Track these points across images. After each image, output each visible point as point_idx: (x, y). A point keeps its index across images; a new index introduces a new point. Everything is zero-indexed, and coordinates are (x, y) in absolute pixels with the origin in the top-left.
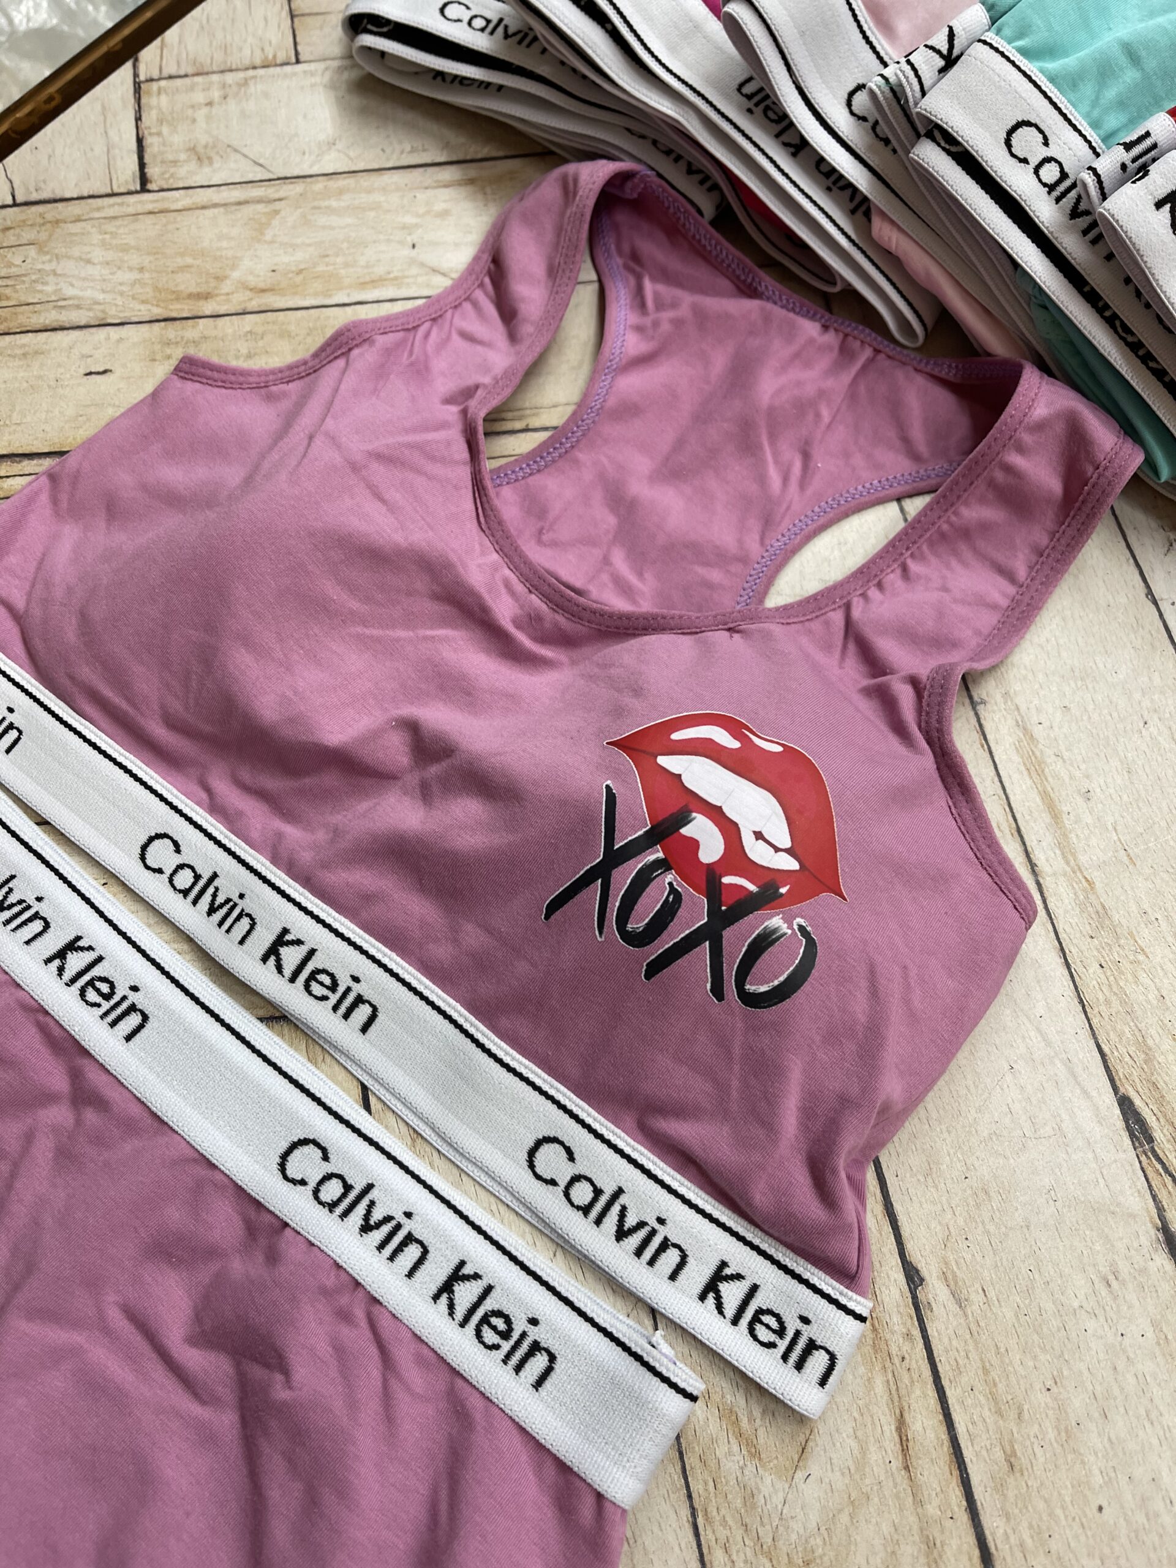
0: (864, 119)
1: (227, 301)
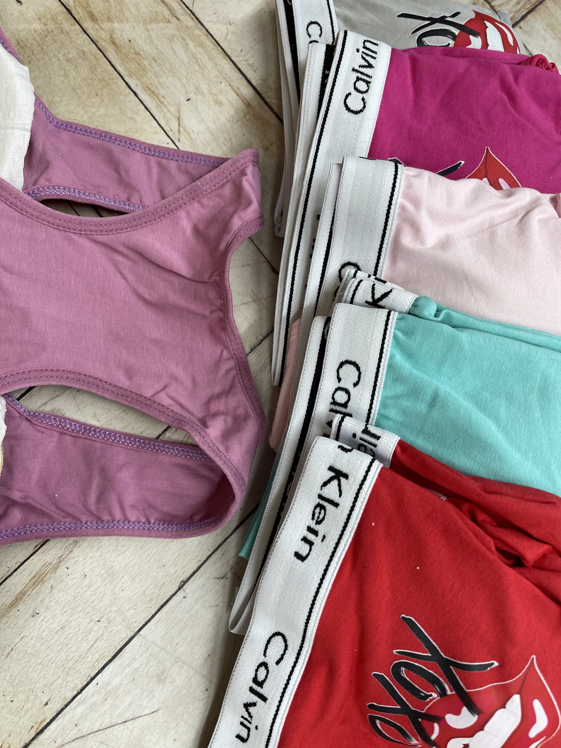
0: (341, 279)
1: (97, 31)
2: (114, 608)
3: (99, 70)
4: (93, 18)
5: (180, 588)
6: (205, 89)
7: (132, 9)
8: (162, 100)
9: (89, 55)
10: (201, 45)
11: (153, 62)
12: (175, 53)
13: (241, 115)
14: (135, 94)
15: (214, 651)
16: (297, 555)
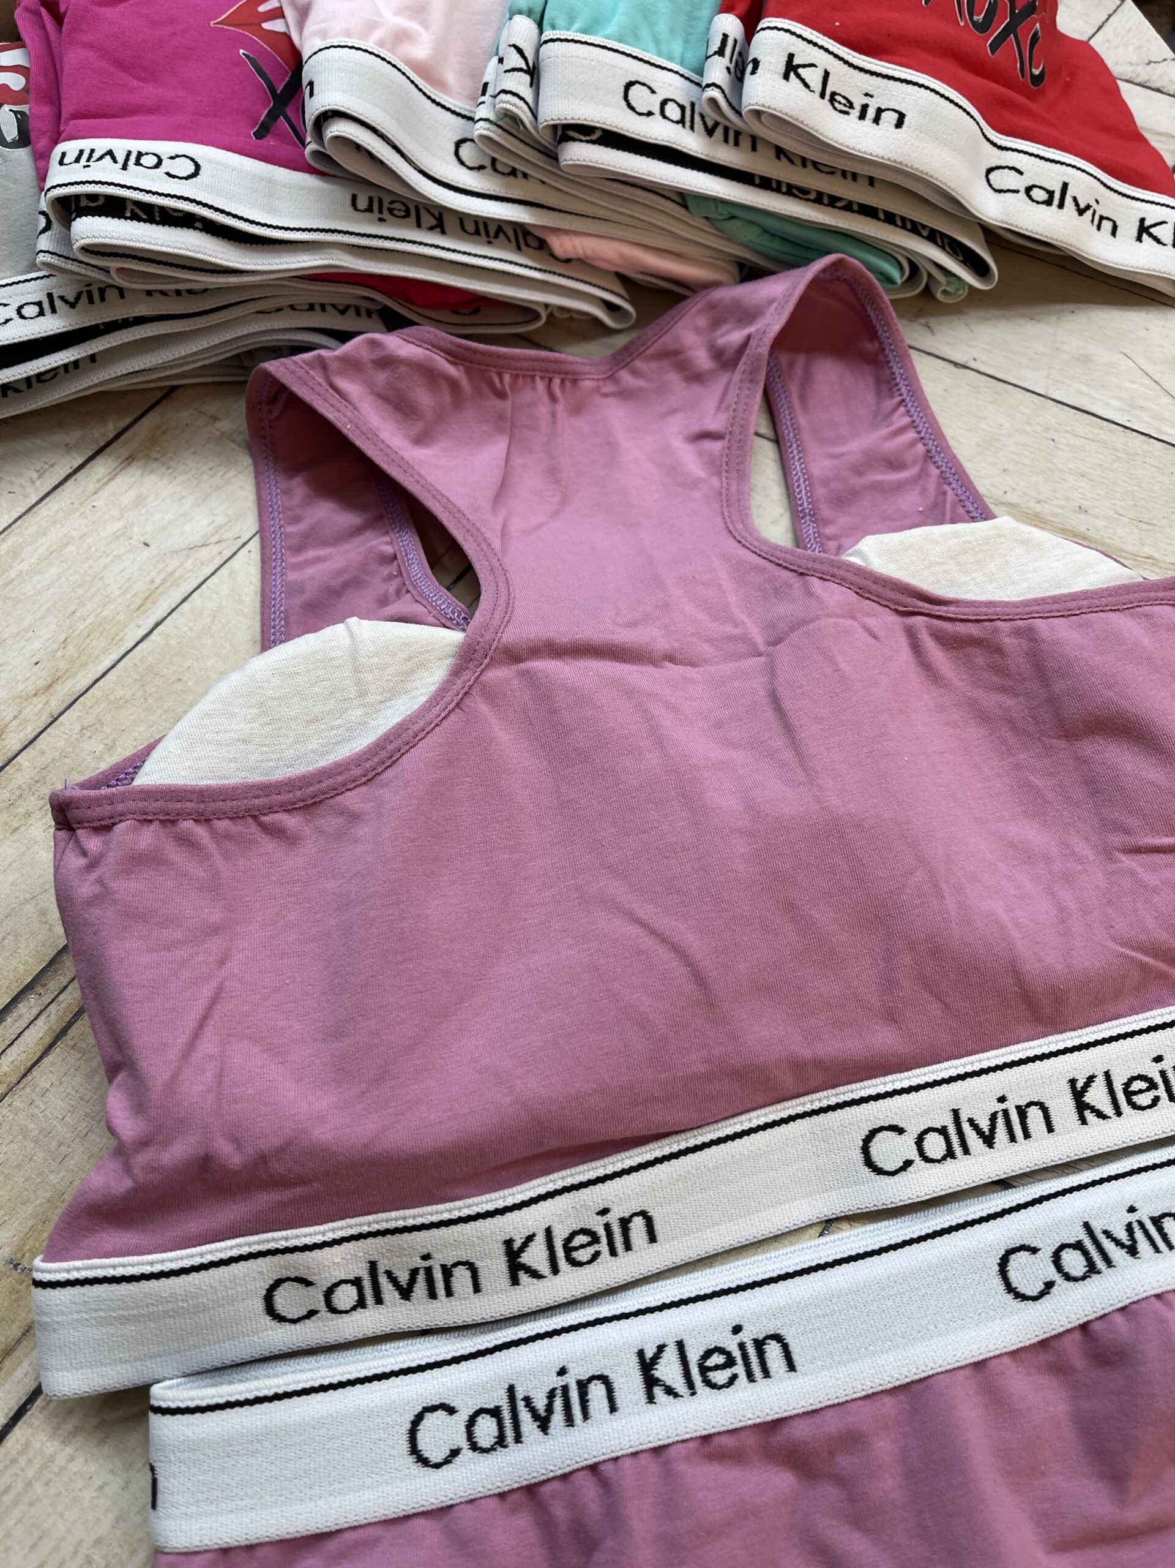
0: (481, 168)
5: (966, 367)
6: (113, 528)
8: (158, 582)
11: (77, 615)
12: (46, 588)
14: (157, 625)
16: (899, 124)
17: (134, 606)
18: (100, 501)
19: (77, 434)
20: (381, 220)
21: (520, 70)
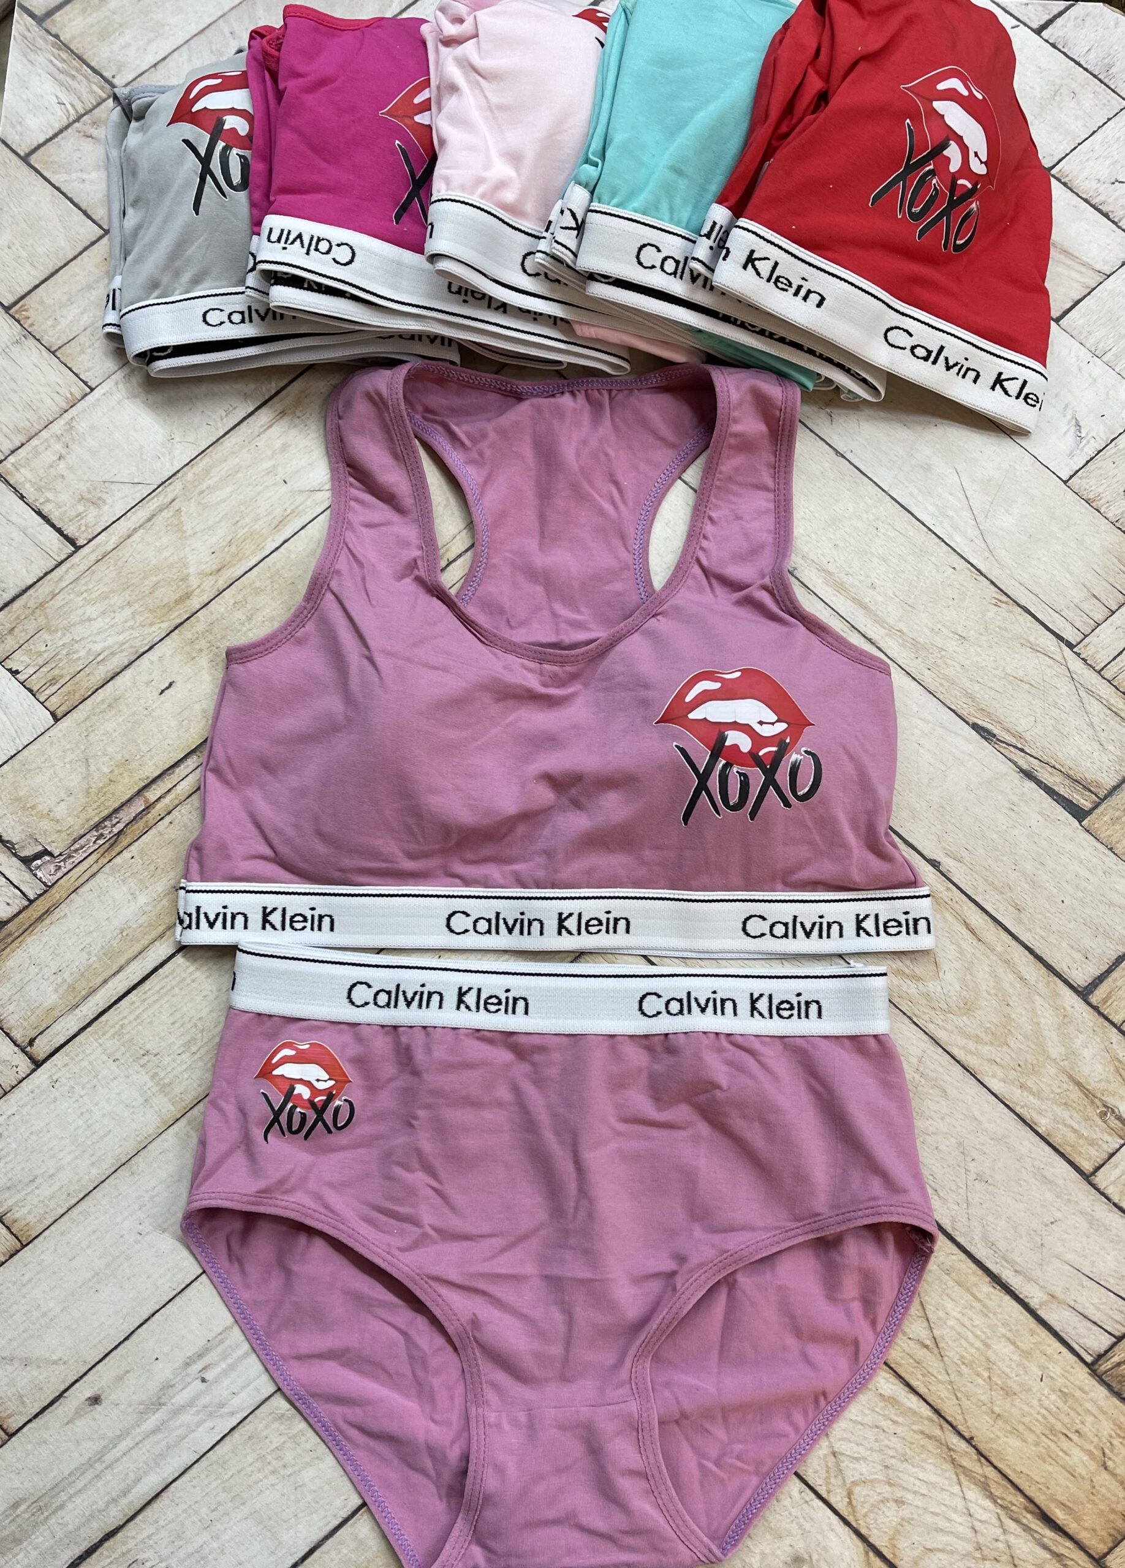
0: (538, 274)
1: (203, 591)
2: (865, 516)
3: (258, 584)
4: (187, 596)
5: (843, 456)
6: (267, 465)
7: (165, 554)
8: (289, 511)
9: (240, 597)
10: (207, 471)
11: (239, 524)
12: (224, 501)
13: (297, 421)
14: (285, 541)
15: (900, 421)
16: (819, 305)
17: (273, 525)
18: (261, 442)
19: (252, 386)
20: (465, 301)
21: (571, 228)
